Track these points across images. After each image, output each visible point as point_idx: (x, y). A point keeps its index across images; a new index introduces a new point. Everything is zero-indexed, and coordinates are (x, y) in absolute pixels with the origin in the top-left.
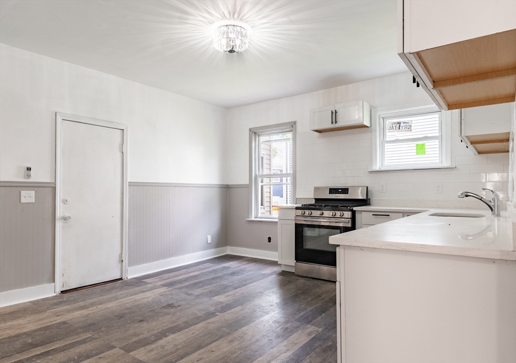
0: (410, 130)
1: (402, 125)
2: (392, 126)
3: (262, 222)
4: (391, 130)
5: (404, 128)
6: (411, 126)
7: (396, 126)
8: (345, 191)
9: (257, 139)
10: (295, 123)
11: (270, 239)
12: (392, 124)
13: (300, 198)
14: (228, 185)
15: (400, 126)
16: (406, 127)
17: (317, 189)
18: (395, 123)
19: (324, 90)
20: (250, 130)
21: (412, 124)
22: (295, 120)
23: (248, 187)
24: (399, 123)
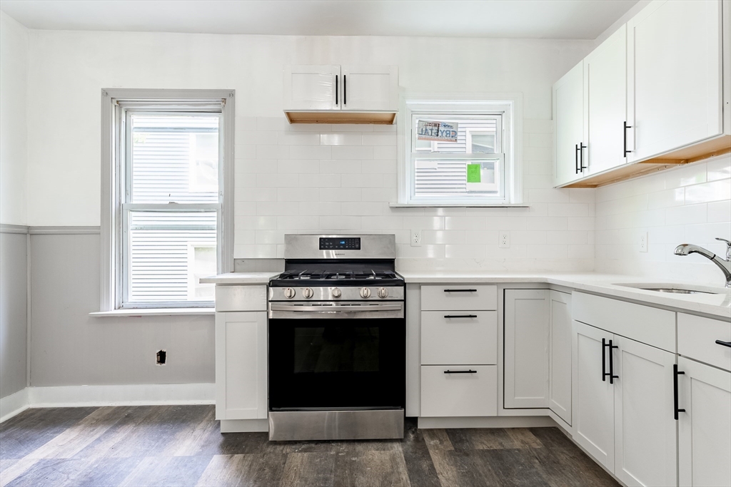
0: (454, 139)
1: (442, 129)
2: (426, 130)
3: (139, 316)
4: (424, 136)
5: (444, 134)
6: (455, 132)
7: (432, 130)
8: (354, 243)
9: (124, 119)
10: (232, 94)
11: (162, 357)
12: (426, 125)
13: (243, 260)
14: (29, 228)
15: (438, 130)
16: (448, 133)
17: (290, 239)
18: (430, 124)
19: (304, 37)
20: (105, 93)
21: (457, 128)
22: (230, 88)
23: (96, 234)
24: (437, 125)
